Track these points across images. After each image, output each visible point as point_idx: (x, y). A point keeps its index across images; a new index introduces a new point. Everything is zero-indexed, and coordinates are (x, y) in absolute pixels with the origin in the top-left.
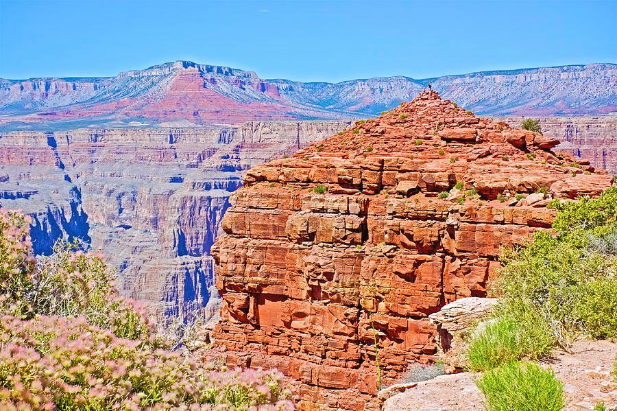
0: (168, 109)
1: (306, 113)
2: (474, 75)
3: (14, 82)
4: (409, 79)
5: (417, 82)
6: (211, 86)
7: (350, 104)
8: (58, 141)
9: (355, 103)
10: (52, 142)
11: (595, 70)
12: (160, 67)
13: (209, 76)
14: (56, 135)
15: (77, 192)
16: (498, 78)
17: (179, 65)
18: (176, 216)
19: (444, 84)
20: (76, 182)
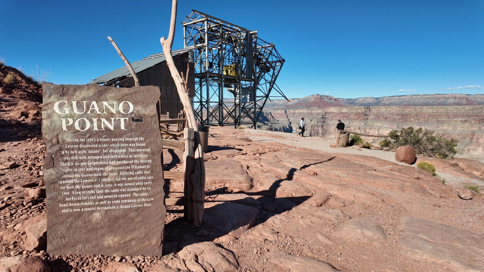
0: (313, 105)
1: (345, 105)
2: (390, 97)
3: (281, 100)
4: (373, 98)
5: (375, 98)
6: (323, 100)
7: (357, 103)
8: (287, 112)
9: (359, 103)
10: (286, 112)
11: (422, 96)
12: (312, 96)
13: (323, 97)
14: (287, 110)
15: (290, 123)
16: (396, 98)
17: (316, 95)
18: (310, 129)
19: (382, 99)
20: (290, 121)
